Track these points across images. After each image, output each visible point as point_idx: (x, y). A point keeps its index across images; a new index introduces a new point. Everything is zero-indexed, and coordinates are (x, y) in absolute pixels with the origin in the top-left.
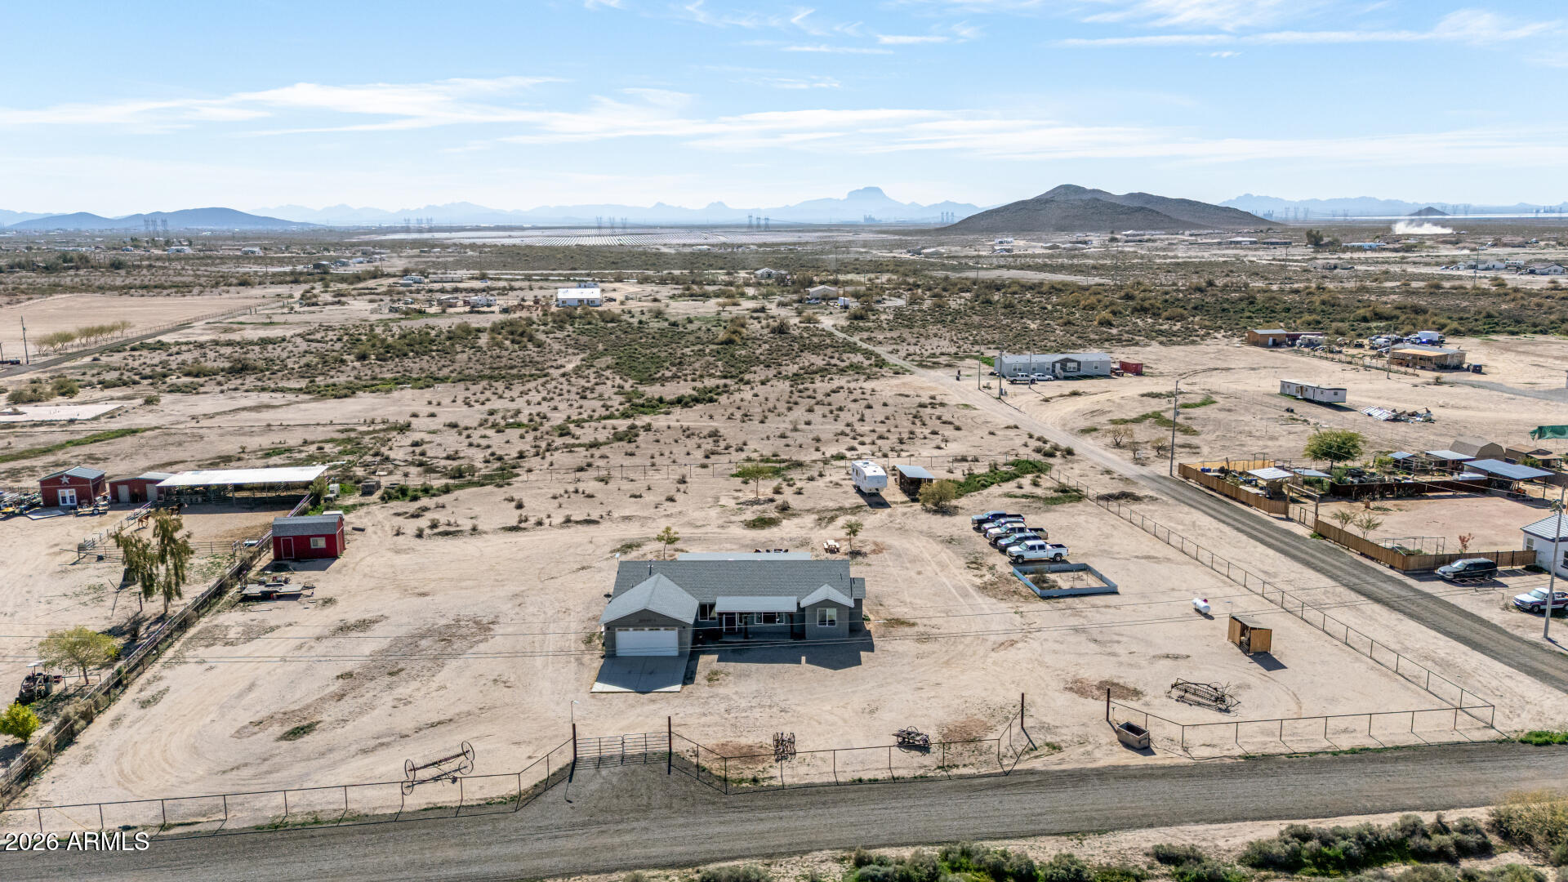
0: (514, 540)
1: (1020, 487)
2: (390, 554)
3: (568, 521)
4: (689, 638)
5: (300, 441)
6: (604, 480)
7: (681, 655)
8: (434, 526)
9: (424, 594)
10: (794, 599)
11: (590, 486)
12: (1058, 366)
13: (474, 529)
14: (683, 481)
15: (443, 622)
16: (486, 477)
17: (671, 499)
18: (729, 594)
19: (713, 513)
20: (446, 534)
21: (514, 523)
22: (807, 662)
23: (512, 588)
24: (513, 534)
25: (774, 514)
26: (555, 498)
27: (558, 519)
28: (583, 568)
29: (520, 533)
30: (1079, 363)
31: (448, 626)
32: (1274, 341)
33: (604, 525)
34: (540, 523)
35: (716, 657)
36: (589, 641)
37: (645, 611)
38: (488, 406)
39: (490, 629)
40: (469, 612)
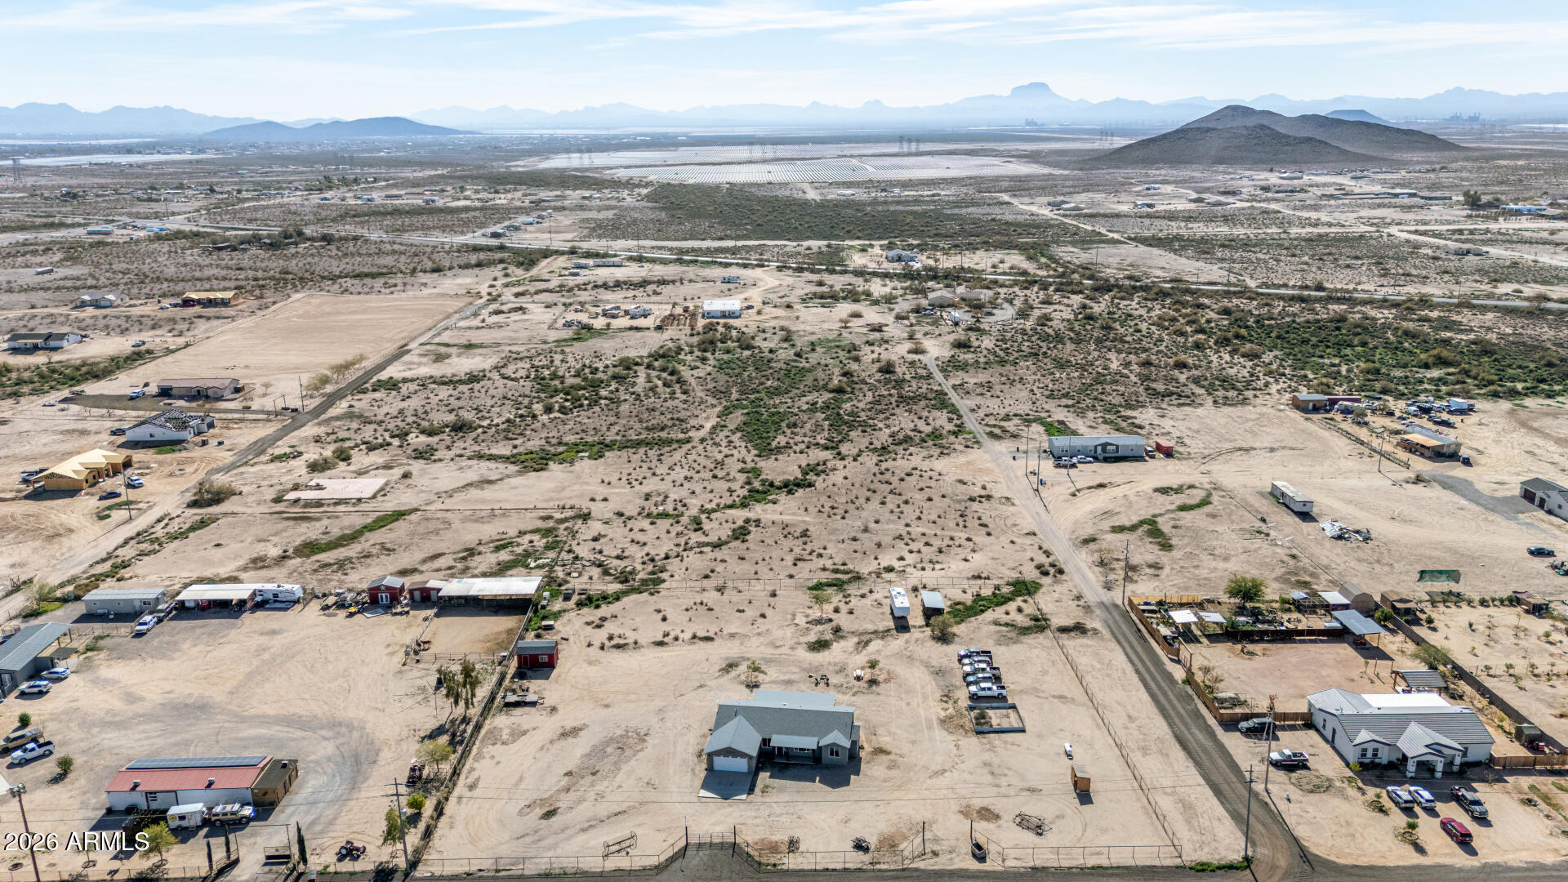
0: (659, 655)
1: (1007, 613)
2: (585, 665)
3: (694, 637)
4: (754, 762)
5: (516, 533)
6: (720, 590)
7: (749, 773)
8: (611, 638)
9: (607, 706)
10: (816, 739)
11: (711, 597)
12: (1099, 448)
13: (636, 643)
14: (774, 595)
15: (619, 732)
16: (644, 582)
17: (763, 616)
18: (780, 733)
19: (789, 631)
20: (618, 646)
21: (659, 638)
22: (820, 782)
23: (658, 703)
24: (659, 649)
25: (828, 636)
26: (687, 610)
27: (687, 635)
28: (701, 686)
29: (664, 648)
30: (1117, 446)
31: (621, 736)
32: (1314, 406)
33: (718, 641)
34: (676, 639)
35: (768, 774)
36: (700, 756)
37: (729, 748)
38: (645, 489)
39: (644, 741)
40: (633, 724)
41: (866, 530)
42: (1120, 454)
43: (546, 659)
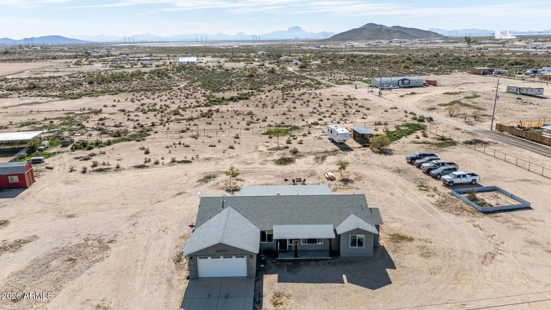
0: (140, 174)
1: (418, 138)
2: (61, 185)
3: (173, 161)
4: (254, 261)
5: (43, 119)
6: (195, 137)
7: (249, 276)
8: (95, 165)
9: (71, 216)
10: (330, 227)
11: (187, 140)
12: (400, 82)
13: (118, 167)
14: (237, 137)
15: (76, 241)
16: (132, 136)
17: (232, 148)
18: (282, 223)
19: (256, 155)
20: (100, 170)
21: (142, 163)
22: (349, 281)
23: (132, 210)
24: (140, 170)
25: (290, 156)
26: (167, 147)
27: (168, 160)
28: (180, 194)
29: (144, 170)
30: (410, 81)
31: (78, 246)
32: (483, 72)
33: (195, 163)
34: (157, 163)
35: (275, 277)
36: (178, 260)
37: (220, 244)
38: (142, 102)
39: (108, 248)
40: (96, 232)
41: (289, 111)
42: (411, 85)
43: (16, 179)
